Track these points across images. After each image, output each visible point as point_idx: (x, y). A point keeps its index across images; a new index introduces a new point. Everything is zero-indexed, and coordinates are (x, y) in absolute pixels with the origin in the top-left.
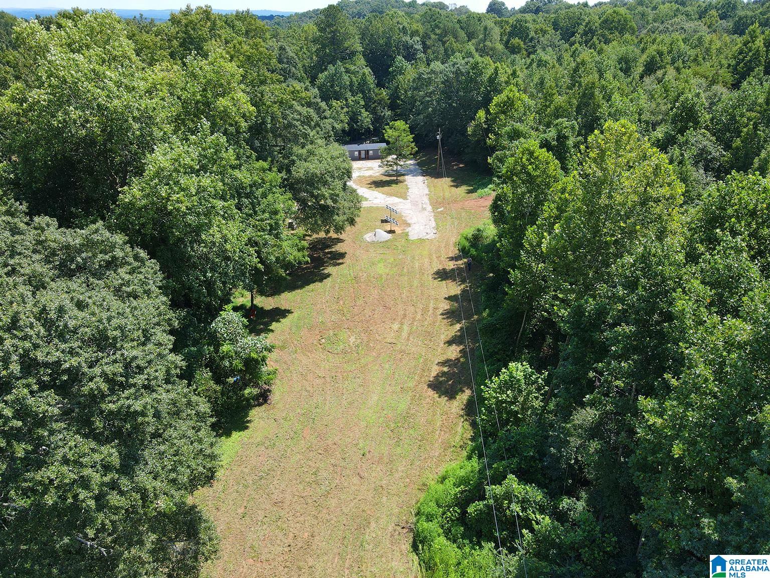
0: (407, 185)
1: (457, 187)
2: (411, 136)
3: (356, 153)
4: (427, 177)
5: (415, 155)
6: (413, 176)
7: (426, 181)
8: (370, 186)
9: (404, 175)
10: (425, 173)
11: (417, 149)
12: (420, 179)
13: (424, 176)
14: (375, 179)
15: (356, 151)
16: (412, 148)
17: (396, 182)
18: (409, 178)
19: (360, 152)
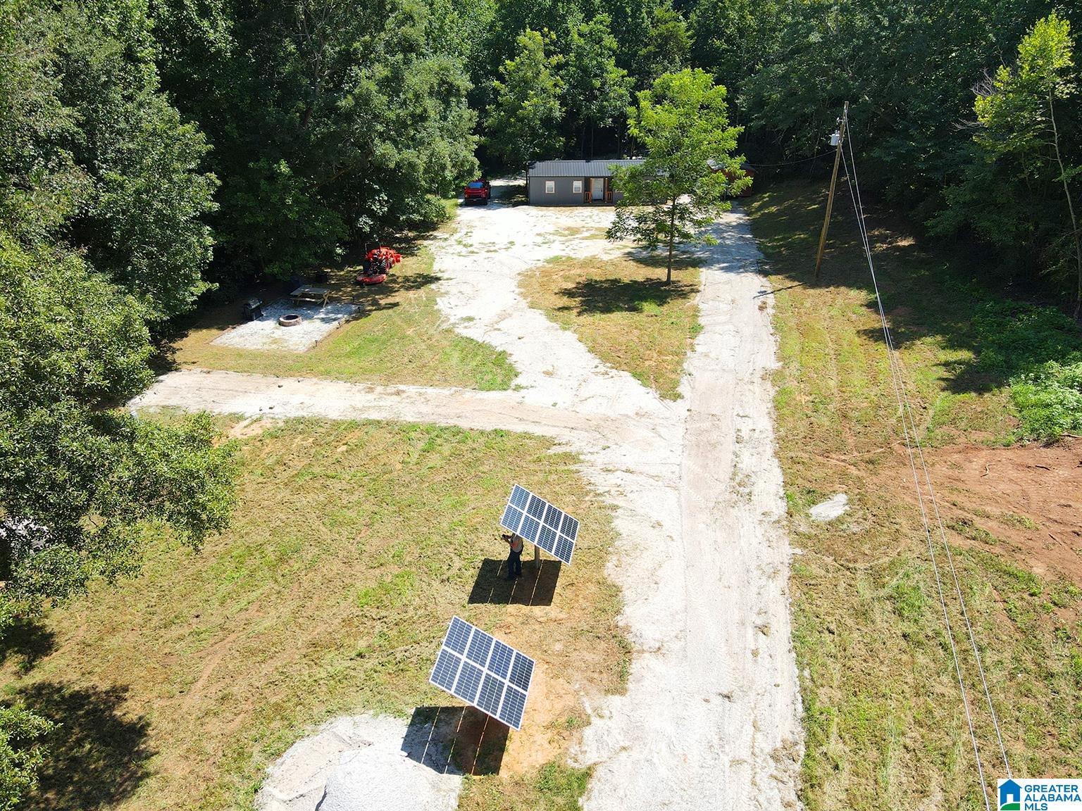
0: (696, 312)
1: (898, 339)
2: (733, 131)
3: (578, 185)
4: (777, 281)
5: (738, 200)
6: (726, 269)
7: (771, 300)
8: (565, 301)
9: (697, 263)
10: (770, 264)
11: (749, 180)
12: (752, 282)
13: (765, 274)
14: (597, 275)
15: (577, 178)
16: (732, 178)
17: (660, 292)
18: (711, 280)
19: (587, 182)
